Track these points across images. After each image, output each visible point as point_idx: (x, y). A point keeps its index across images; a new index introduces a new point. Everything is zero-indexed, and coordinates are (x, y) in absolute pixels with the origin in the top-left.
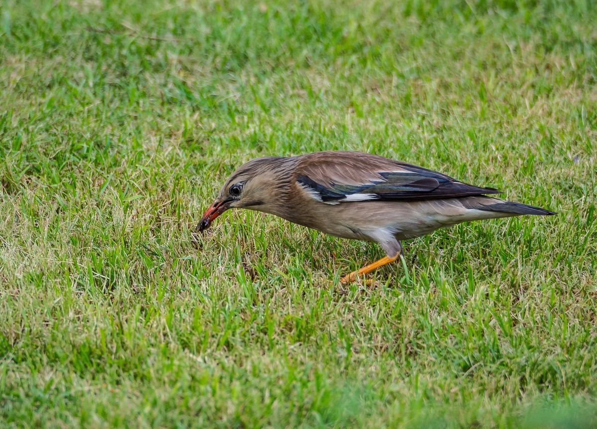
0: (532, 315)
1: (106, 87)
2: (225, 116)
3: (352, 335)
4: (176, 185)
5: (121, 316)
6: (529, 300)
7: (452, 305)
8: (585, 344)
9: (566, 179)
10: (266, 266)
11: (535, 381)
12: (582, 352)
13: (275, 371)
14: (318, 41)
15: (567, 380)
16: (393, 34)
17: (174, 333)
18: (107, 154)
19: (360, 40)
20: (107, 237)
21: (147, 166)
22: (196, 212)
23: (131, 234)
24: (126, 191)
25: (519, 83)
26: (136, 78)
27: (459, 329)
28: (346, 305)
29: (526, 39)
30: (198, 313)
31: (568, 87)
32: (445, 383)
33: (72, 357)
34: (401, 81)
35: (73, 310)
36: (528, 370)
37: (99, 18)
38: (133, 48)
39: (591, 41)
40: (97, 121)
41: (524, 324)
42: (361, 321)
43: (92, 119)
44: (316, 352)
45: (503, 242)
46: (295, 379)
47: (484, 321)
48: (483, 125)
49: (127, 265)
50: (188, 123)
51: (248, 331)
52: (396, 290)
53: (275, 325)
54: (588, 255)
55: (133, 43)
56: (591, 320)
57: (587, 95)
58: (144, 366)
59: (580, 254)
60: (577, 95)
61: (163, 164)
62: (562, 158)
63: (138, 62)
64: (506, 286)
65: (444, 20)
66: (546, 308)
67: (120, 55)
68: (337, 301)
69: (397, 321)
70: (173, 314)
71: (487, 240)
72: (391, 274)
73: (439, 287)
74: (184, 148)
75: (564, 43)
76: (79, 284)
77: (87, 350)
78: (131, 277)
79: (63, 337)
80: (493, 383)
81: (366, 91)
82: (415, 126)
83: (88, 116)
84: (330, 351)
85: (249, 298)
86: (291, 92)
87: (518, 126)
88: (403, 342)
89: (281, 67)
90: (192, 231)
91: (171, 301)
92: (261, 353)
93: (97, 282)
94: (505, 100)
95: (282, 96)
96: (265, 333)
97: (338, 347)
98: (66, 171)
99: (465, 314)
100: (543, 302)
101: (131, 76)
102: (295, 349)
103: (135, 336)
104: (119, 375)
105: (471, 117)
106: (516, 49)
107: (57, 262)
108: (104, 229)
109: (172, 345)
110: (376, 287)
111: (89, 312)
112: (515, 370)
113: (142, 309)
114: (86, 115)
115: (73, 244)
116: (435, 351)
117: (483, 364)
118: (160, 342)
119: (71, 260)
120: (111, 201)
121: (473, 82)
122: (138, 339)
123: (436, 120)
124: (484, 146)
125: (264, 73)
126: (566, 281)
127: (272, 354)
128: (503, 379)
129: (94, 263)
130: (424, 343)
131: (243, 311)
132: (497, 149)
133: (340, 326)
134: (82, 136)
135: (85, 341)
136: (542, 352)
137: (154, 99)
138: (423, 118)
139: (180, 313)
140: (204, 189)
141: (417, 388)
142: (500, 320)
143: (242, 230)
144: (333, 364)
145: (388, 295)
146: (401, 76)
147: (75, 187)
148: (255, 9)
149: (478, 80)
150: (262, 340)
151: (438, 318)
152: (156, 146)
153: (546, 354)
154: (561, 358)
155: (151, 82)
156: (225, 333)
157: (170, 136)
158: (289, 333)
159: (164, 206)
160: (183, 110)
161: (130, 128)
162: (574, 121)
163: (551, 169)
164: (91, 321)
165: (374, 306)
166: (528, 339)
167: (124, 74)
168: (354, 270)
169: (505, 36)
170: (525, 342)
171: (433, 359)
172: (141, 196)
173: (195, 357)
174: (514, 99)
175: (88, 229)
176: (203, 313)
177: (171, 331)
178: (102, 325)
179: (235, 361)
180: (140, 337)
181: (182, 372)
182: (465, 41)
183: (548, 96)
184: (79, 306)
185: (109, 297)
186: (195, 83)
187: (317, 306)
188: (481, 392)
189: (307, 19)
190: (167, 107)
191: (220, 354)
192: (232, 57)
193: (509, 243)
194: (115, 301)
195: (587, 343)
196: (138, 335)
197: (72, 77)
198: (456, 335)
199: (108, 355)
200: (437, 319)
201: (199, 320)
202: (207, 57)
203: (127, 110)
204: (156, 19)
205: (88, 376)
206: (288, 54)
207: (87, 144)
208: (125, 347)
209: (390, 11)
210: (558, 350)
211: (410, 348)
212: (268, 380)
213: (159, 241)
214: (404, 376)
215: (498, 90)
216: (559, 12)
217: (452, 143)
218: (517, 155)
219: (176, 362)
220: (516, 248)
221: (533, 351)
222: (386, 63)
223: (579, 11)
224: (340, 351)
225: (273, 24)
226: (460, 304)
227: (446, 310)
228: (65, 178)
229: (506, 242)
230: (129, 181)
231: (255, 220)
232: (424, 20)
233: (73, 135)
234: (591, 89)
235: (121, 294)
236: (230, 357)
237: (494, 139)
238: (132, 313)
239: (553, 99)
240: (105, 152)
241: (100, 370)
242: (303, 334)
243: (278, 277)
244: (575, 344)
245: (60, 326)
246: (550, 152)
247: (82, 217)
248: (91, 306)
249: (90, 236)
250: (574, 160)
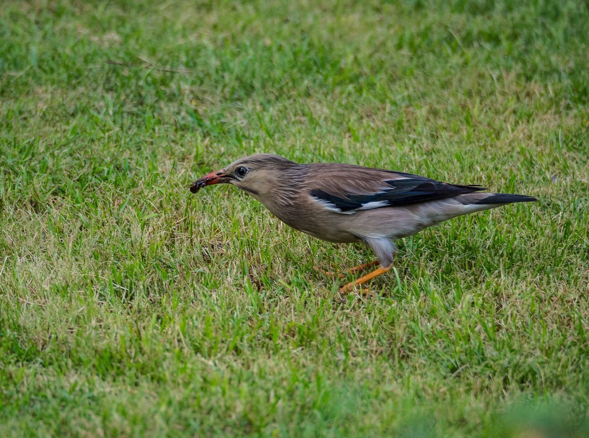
0: (514, 322)
1: (125, 115)
2: (233, 141)
3: (350, 340)
4: (189, 204)
5: (139, 323)
6: (511, 307)
7: (441, 313)
8: (562, 347)
9: (545, 197)
10: (271, 277)
11: (516, 381)
12: (559, 354)
13: (280, 374)
14: (318, 72)
15: (546, 380)
16: (387, 65)
17: (187, 339)
18: (126, 177)
19: (356, 71)
20: (126, 252)
21: (162, 187)
22: (207, 229)
23: (148, 249)
24: (143, 210)
25: (501, 109)
26: (152, 107)
27: (447, 335)
28: (344, 313)
29: (508, 69)
30: (209, 321)
31: (546, 113)
32: (434, 384)
33: (95, 361)
34: (394, 108)
35: (95, 318)
36: (510, 371)
37: (118, 51)
38: (149, 79)
39: (567, 70)
40: (116, 146)
41: (507, 330)
42: (358, 327)
43: (112, 144)
44: (317, 356)
45: (487, 255)
46: (298, 380)
47: (470, 326)
48: (468, 147)
49: (144, 277)
50: (199, 147)
51: (254, 337)
52: (389, 299)
53: (279, 331)
54: (565, 266)
55: (149, 75)
56: (568, 325)
57: (564, 119)
58: (160, 369)
59: (558, 266)
60: (555, 119)
61: (177, 185)
62: (541, 178)
63: (153, 92)
64: (490, 295)
65: (433, 52)
66: (527, 314)
67: (137, 86)
68: (336, 310)
69: (390, 327)
70: (187, 321)
71: (472, 253)
72: (384, 285)
73: (429, 296)
74: (196, 171)
75: (543, 73)
76: (101, 295)
77: (108, 355)
78: (148, 288)
79: (86, 343)
80: (478, 383)
81: (362, 118)
82: (406, 149)
83: (108, 142)
84: (330, 355)
85: (255, 307)
86: (293, 119)
87: (501, 148)
88: (396, 347)
89: (284, 96)
90: (203, 246)
91: (184, 310)
92: (267, 356)
93: (117, 293)
94: (489, 125)
95: (285, 122)
96: (271, 339)
97: (337, 351)
98: (88, 192)
99: (453, 320)
100: (524, 309)
101: (147, 105)
102: (298, 353)
103: (152, 342)
104: (137, 378)
105: (458, 141)
106: (499, 78)
107: (80, 275)
108: (123, 244)
109: (186, 350)
110: (371, 296)
111: (110, 320)
112: (498, 371)
113: (158, 318)
114: (106, 141)
115: (95, 258)
116: (426, 354)
117: (469, 366)
118: (175, 347)
119: (93, 273)
120: (129, 219)
121: (460, 109)
122: (155, 344)
123: (426, 143)
124: (470, 167)
125: (269, 102)
126: (545, 290)
127: (276, 358)
128: (487, 379)
129: (114, 276)
130: (415, 347)
131: (250, 319)
132: (482, 170)
133: (338, 332)
134: (103, 160)
135: (106, 346)
136: (522, 355)
137: (169, 126)
138: (414, 142)
139: (192, 321)
140: (214, 207)
141: (409, 388)
142: (484, 326)
143: (249, 245)
144: (332, 366)
145: (382, 303)
146: (394, 103)
147: (97, 207)
148: (260, 43)
149: (464, 107)
150: (268, 345)
151: (428, 324)
152: (170, 169)
153: (527, 357)
154: (540, 360)
155: (166, 110)
156: (234, 340)
157: (183, 160)
158: (292, 338)
159: (177, 223)
160: (195, 136)
161: (147, 152)
162: (552, 144)
163: (531, 188)
164: (111, 329)
165: (369, 314)
166: (511, 343)
167: (141, 104)
169: (489, 66)
170: (508, 346)
171: (424, 362)
172: (157, 214)
173: (206, 361)
174: (497, 124)
175: (108, 245)
176: (213, 321)
177: (185, 337)
178: (122, 332)
179: (243, 364)
180: (157, 343)
181: (195, 374)
182: (453, 71)
183: (528, 121)
184: (101, 315)
185: (128, 307)
186: (206, 111)
187: (318, 314)
188: (467, 392)
189: (307, 52)
190: (180, 133)
191: (230, 358)
192: (239, 87)
193: (493, 255)
194: (133, 310)
195: (564, 346)
196: (154, 341)
197: (94, 106)
198: (444, 339)
199: (127, 360)
200: (427, 326)
201: (210, 328)
202: (216, 87)
203: (144, 136)
204: (170, 53)
205: (109, 379)
206: (290, 84)
207: (107, 167)
208: (143, 352)
209: (383, 44)
210: (538, 353)
211: (402, 352)
212: (273, 381)
213: (173, 256)
214: (397, 377)
215: (482, 116)
216: (538, 44)
217: (441, 165)
218: (500, 175)
219: (189, 366)
220: (499, 260)
221: (515, 354)
222: (380, 92)
223: (557, 42)
224: (338, 354)
225: (277, 57)
226: (448, 311)
227: (436, 317)
228: (87, 199)
229: (490, 255)
230: (145, 201)
231: (261, 236)
232: (415, 52)
233: (94, 159)
234: (567, 114)
235: (139, 304)
236: (239, 361)
237: (479, 161)
238: (149, 321)
239: (533, 124)
240: (124, 175)
241: (120, 373)
242: (305, 339)
243: (282, 287)
244: (553, 347)
245: (83, 333)
246: (530, 172)
247: (103, 234)
248: (111, 314)
249: (110, 251)
250: (552, 180)
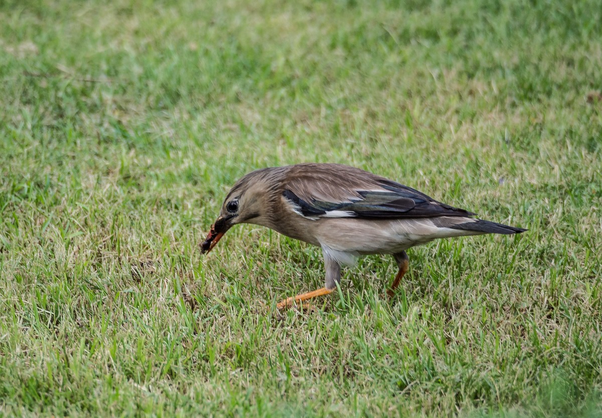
0: (465, 333)
1: (45, 129)
2: (159, 152)
3: (291, 359)
4: (115, 220)
5: (66, 349)
6: (461, 318)
7: (387, 326)
8: (517, 359)
9: (493, 201)
10: (205, 295)
11: (470, 396)
12: (514, 367)
13: (218, 397)
14: (247, 76)
15: (501, 395)
16: (320, 67)
17: (119, 364)
18: (47, 194)
19: (288, 73)
20: (50, 274)
21: (86, 204)
22: (136, 247)
23: (74, 270)
24: (66, 229)
25: (443, 109)
26: (73, 119)
27: (394, 350)
28: (284, 331)
29: (449, 67)
30: (141, 344)
31: (491, 111)
32: (383, 402)
33: (21, 391)
34: (329, 112)
35: (20, 345)
36: (463, 386)
37: (35, 62)
38: (69, 90)
39: (512, 67)
40: (36, 162)
41: (457, 342)
42: (299, 345)
43: (31, 160)
44: (257, 377)
45: (434, 264)
46: (237, 404)
47: (418, 340)
48: (410, 151)
49: (70, 299)
50: (125, 160)
51: (190, 359)
52: (332, 314)
53: (216, 352)
54: (517, 273)
55: (69, 85)
56: (522, 336)
57: (510, 118)
58: (91, 397)
59: (509, 273)
60: (500, 118)
61: (101, 201)
62: (488, 181)
63: (74, 103)
64: (439, 306)
65: (369, 51)
66: (478, 325)
67: (57, 98)
68: (276, 327)
69: (334, 344)
70: (117, 345)
71: (418, 262)
72: (326, 299)
73: (374, 309)
74: (122, 185)
75: (486, 70)
76: (25, 320)
77: (35, 383)
78: (74, 311)
79: (11, 373)
80: (429, 400)
81: (295, 123)
82: (344, 154)
83: (28, 158)
84: (270, 375)
85: (190, 327)
86: (223, 127)
87: (444, 151)
88: (340, 364)
89: (213, 103)
90: (132, 265)
91: (114, 333)
92: (204, 379)
93: (42, 318)
94: (431, 126)
95: (214, 131)
96: (207, 361)
97: (278, 371)
98: (8, 211)
99: (400, 334)
100: (475, 320)
101: (67, 118)
102: (236, 375)
103: (80, 368)
104: (66, 407)
105: (398, 144)
106: (440, 76)
107: (3, 300)
108: (46, 266)
109: (117, 376)
110: (313, 311)
111: (36, 347)
112: (450, 386)
113: (87, 342)
114: (25, 156)
115: (18, 282)
116: (372, 371)
117: (419, 382)
118: (105, 373)
119: (16, 297)
120: (53, 238)
121: (399, 111)
122: (84, 371)
123: (365, 148)
124: (412, 172)
125: (196, 109)
126: (496, 299)
127: (214, 380)
128: (438, 395)
129: (39, 299)
130: (361, 364)
131: (184, 340)
132: (425, 174)
133: (279, 351)
134: (23, 177)
135: (33, 375)
136: (475, 368)
137: (91, 139)
138: (352, 147)
139: (123, 344)
140: (143, 223)
141: (356, 408)
142: (433, 339)
143: (180, 262)
144: (274, 388)
145: (324, 319)
146: (329, 107)
147: (18, 227)
148: (185, 48)
149: (404, 108)
150: (204, 367)
151: (374, 339)
152: (95, 184)
153: (479, 370)
154: (494, 373)
155: (87, 122)
156: (168, 362)
157: (108, 173)
158: (230, 360)
159: (104, 242)
160: (119, 148)
161: (68, 167)
162: (498, 144)
163: (477, 192)
164: (37, 356)
165: (311, 330)
166: (462, 356)
167: (61, 116)
168: (291, 296)
169: (428, 65)
170: (459, 359)
171: (371, 379)
172: (81, 233)
173: (139, 386)
174: (439, 124)
175: (31, 267)
176: (145, 343)
177: (116, 362)
178: (48, 359)
179: (178, 389)
180: (86, 369)
181: (127, 401)
182: (390, 71)
183: (472, 121)
184: (26, 341)
185: (55, 332)
186: (130, 122)
187: (256, 333)
188: (418, 409)
189: (236, 56)
190: (103, 145)
191: (164, 383)
192: (164, 95)
193: (440, 264)
194: (60, 335)
195: (519, 358)
196: (83, 367)
197: (11, 120)
198: (392, 355)
199: (55, 388)
200: (373, 341)
201: (142, 351)
202: (140, 96)
203: (66, 151)
204: (90, 62)
205: (37, 409)
206: (219, 90)
207: (27, 184)
208: (71, 379)
209: (316, 44)
210: (491, 366)
211: (347, 369)
212: (211, 405)
213: (100, 276)
214: (343, 397)
215: (423, 118)
216: (480, 39)
217: (381, 170)
218: (444, 179)
219: (121, 392)
220: (446, 269)
221: (467, 368)
222: (314, 95)
223: (499, 37)
224: (280, 375)
225: (203, 62)
226: (394, 324)
227: (382, 331)
228: (7, 218)
229: (437, 263)
230: (69, 219)
231: (193, 252)
232: (350, 51)
233: (13, 176)
234: (513, 113)
235: (66, 328)
236: (174, 385)
237: (422, 164)
238: (77, 345)
239: (477, 123)
240: (45, 192)
241: (48, 402)
242: (243, 360)
243: (217, 305)
244: (507, 359)
245: (8, 361)
246: (476, 174)
247: (26, 255)
248: (36, 340)
249: (33, 273)
250: (499, 182)
